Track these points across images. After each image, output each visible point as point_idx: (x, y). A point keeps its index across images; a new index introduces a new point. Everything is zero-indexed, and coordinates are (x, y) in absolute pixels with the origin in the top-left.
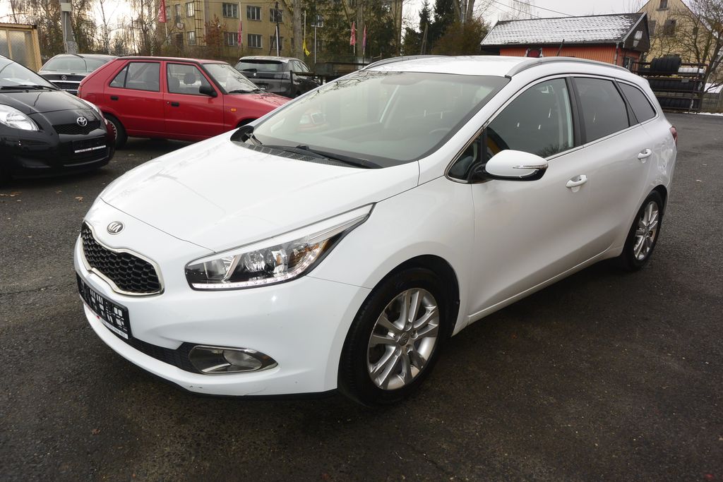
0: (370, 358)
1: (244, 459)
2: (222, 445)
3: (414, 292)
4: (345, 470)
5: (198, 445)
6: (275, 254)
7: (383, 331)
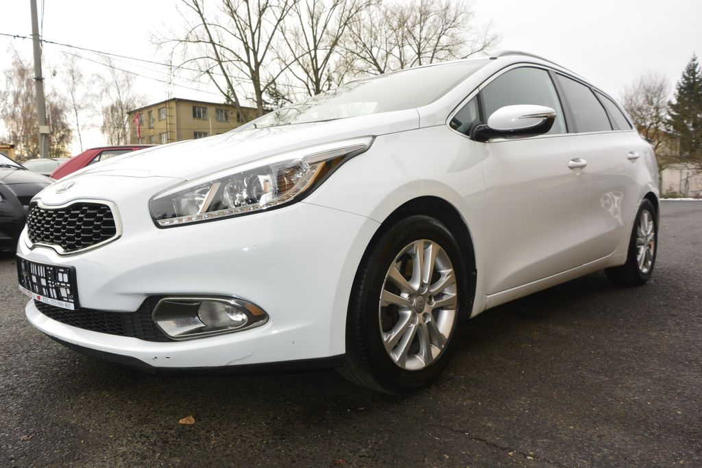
0: (382, 323)
1: (228, 452)
2: (198, 440)
3: (427, 245)
4: (365, 454)
5: (166, 442)
6: (262, 178)
7: (395, 288)
